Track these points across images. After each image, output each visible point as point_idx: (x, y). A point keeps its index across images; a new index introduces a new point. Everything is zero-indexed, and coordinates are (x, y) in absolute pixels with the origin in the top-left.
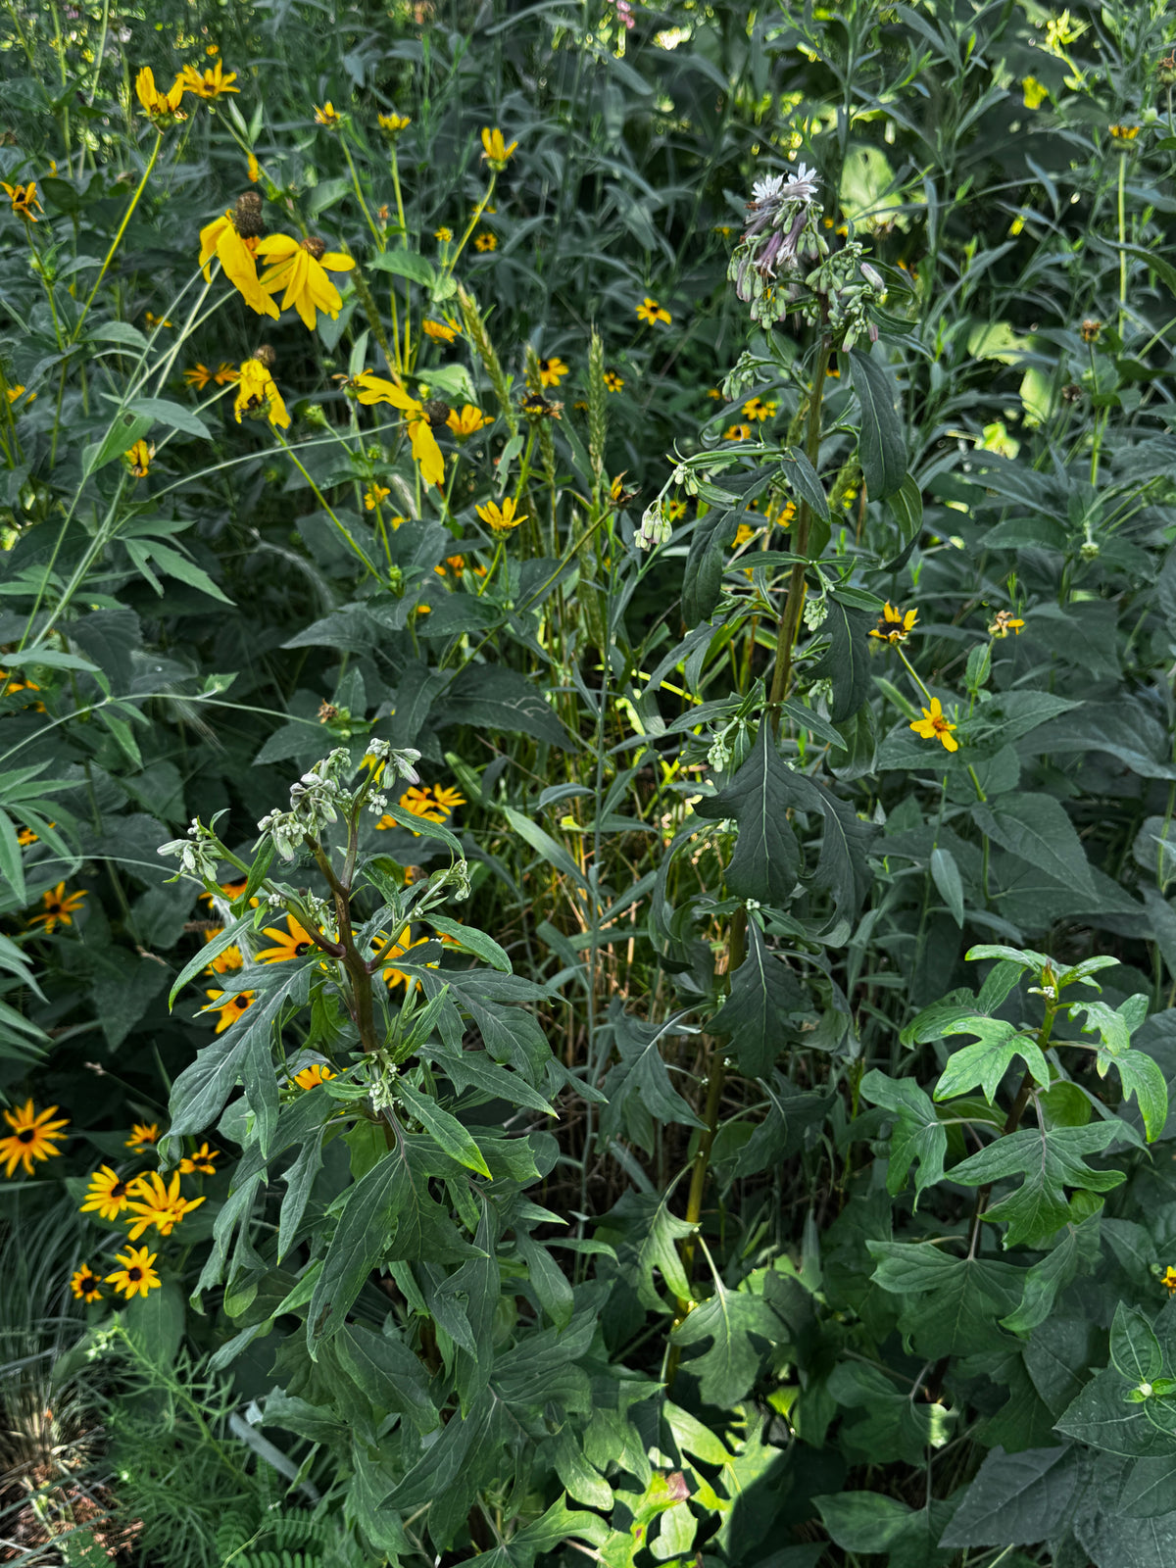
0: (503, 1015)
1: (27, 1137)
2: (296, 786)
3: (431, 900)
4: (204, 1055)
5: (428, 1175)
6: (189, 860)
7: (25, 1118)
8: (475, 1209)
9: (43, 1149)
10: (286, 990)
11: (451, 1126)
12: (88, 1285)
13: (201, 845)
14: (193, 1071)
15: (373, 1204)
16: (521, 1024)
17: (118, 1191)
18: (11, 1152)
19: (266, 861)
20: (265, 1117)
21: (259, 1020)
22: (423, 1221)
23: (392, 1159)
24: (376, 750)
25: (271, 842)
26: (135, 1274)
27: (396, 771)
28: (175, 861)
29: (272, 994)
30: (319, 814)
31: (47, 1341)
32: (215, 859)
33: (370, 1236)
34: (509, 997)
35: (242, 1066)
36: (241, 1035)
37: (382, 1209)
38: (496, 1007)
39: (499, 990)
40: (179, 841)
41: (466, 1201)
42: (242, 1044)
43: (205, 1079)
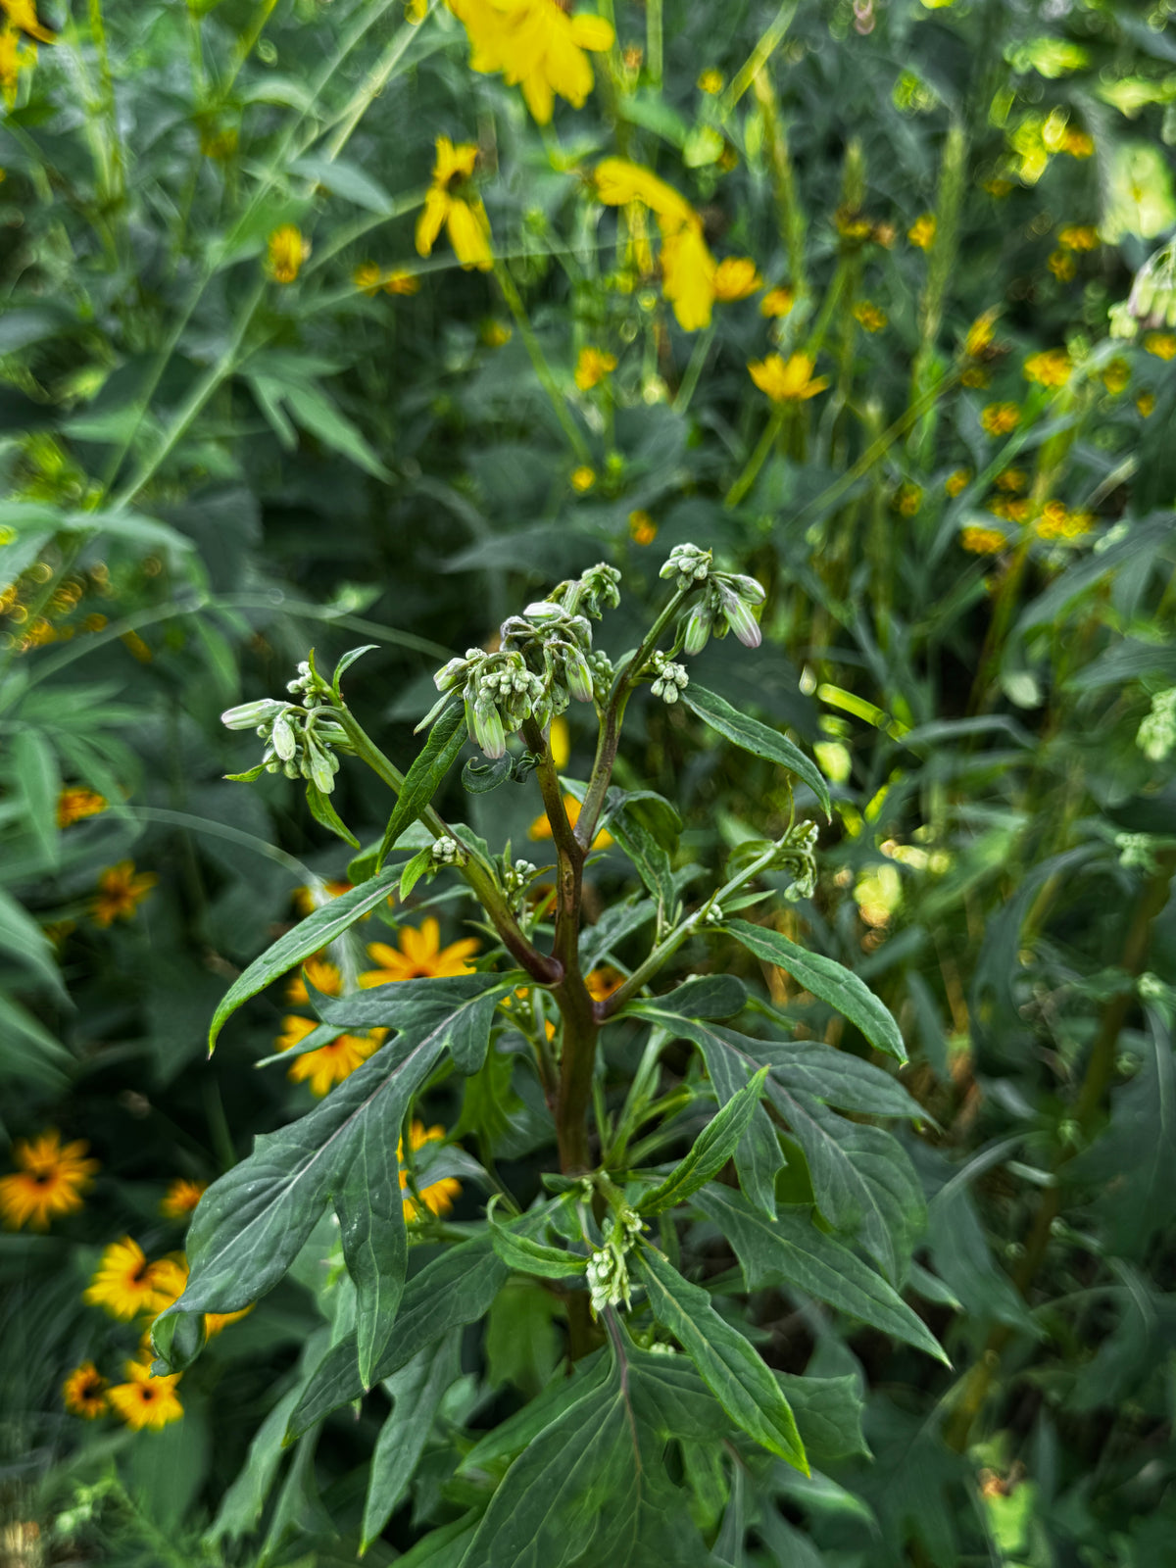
0: (852, 1140)
1: (43, 1180)
2: (515, 619)
3: (739, 892)
4: (268, 1147)
5: (667, 1435)
6: (283, 742)
7: (42, 1155)
8: (721, 1483)
9: (60, 1197)
10: (443, 1037)
11: (740, 1360)
12: (90, 1393)
13: (311, 714)
14: (241, 1177)
15: (557, 1481)
16: (883, 1163)
17: (140, 1277)
18: (20, 1197)
19: (442, 757)
20: (373, 1298)
21: (384, 1094)
22: (643, 1518)
23: (602, 1399)
24: (685, 564)
25: (459, 716)
26: (148, 1395)
27: (717, 619)
28: (250, 742)
29: (415, 1040)
30: (560, 679)
31: (37, 1441)
32: (335, 748)
33: (545, 1542)
34: (858, 1104)
35: (340, 1183)
36: (344, 1117)
37: (574, 1493)
38: (834, 1121)
39: (842, 1090)
40: (268, 703)
41: (709, 1468)
42: (343, 1137)
43: (262, 1198)
